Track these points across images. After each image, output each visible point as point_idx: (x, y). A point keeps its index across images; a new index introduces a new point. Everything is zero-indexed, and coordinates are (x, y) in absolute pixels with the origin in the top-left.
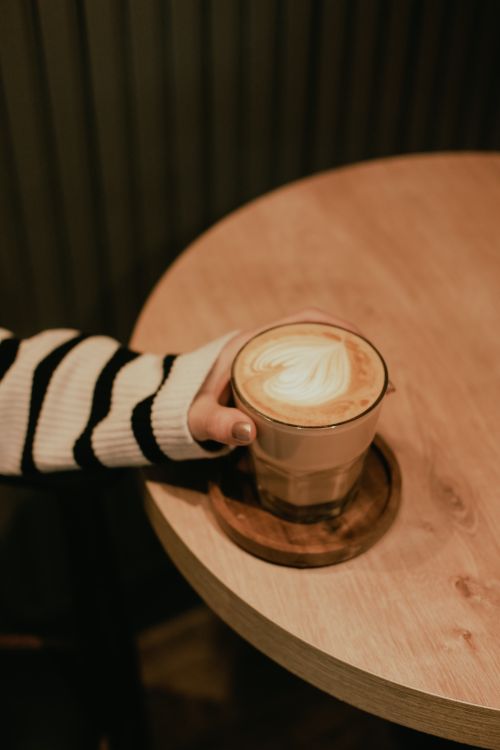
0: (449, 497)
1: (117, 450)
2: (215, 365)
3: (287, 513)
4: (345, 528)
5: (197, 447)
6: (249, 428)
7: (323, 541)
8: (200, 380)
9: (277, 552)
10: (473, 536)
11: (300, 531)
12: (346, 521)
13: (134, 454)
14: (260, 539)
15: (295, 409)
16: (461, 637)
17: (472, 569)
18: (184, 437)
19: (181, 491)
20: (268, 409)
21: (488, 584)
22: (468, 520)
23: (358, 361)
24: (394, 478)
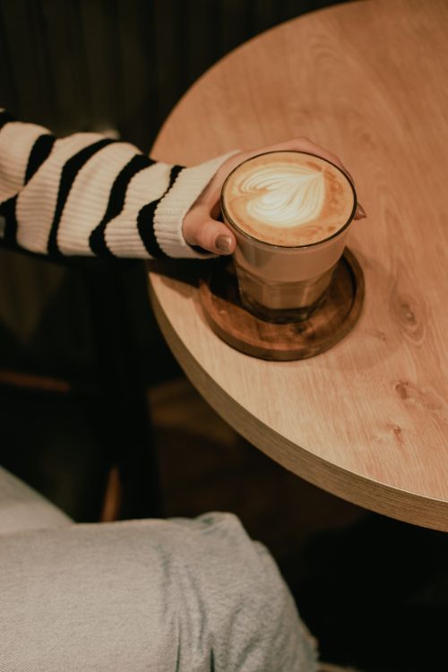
0: (405, 312)
1: (125, 243)
2: (212, 180)
3: (262, 314)
4: (310, 330)
5: (189, 249)
6: (230, 241)
7: (289, 340)
8: (198, 192)
9: (249, 346)
10: (419, 347)
11: (271, 329)
12: (311, 325)
13: (138, 249)
14: (235, 333)
15: (271, 229)
16: (392, 431)
17: (412, 375)
18: (179, 241)
19: (177, 283)
20: (248, 227)
21: (424, 390)
22: (417, 334)
23: (333, 190)
24: (358, 292)
